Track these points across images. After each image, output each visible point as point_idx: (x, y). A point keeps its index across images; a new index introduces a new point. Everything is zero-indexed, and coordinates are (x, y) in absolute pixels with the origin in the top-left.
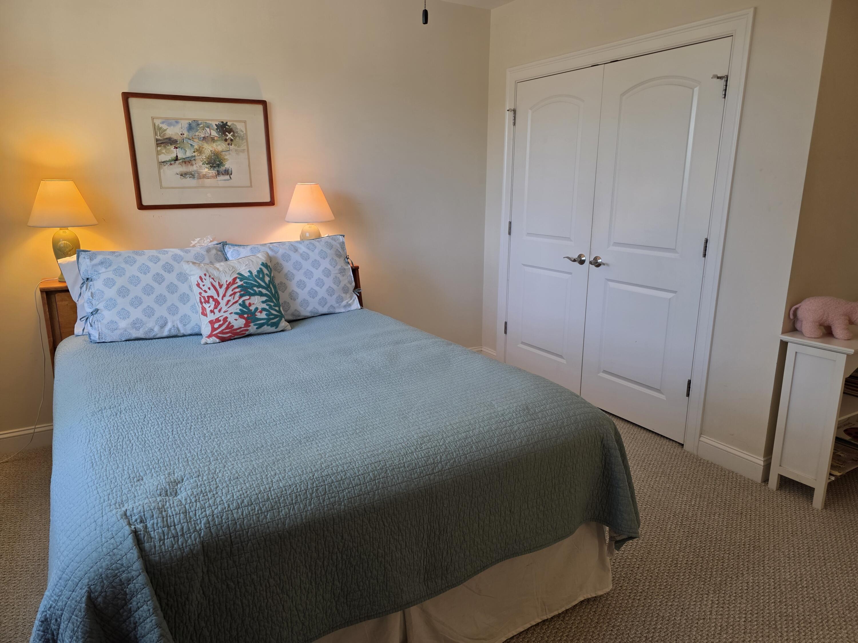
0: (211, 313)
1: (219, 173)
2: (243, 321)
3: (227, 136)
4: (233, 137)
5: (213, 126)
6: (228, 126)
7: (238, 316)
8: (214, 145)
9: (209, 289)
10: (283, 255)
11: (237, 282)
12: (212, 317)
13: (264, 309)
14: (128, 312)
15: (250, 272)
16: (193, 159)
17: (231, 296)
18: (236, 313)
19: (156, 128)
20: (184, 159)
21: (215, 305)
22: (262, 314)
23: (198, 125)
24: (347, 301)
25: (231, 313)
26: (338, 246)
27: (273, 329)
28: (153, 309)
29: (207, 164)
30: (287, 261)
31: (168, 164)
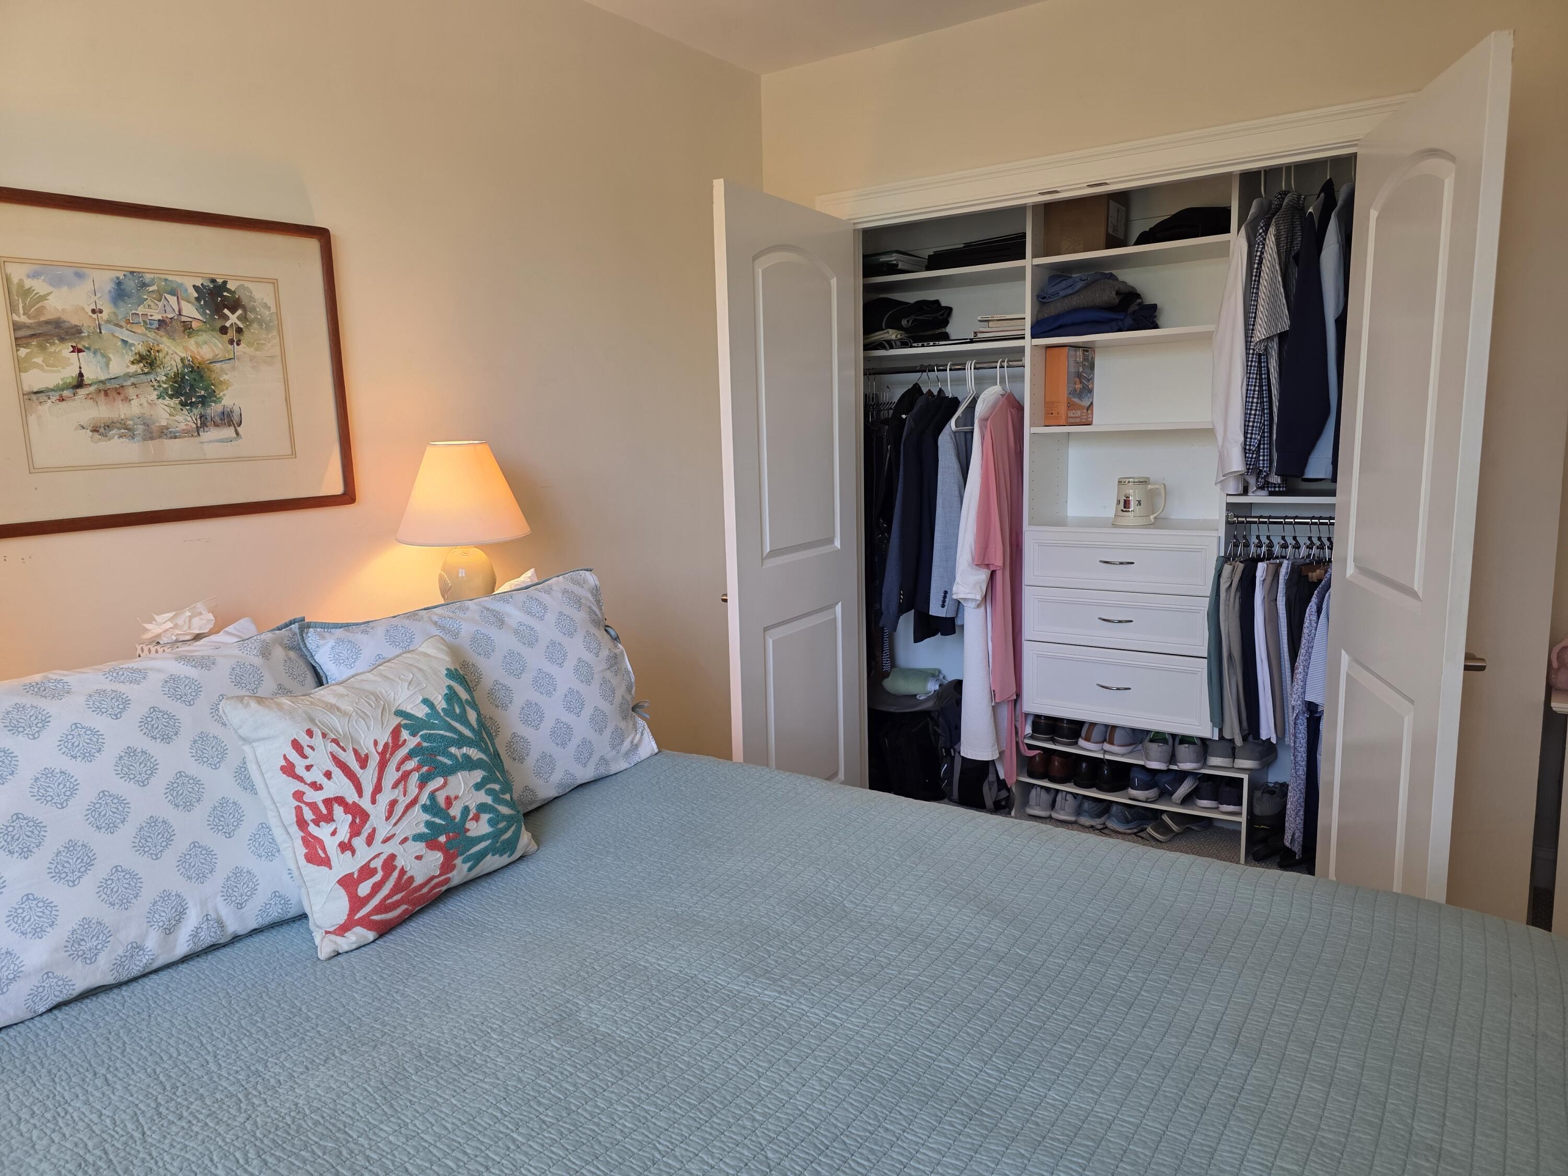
0: (343, 851)
1: (204, 423)
2: (437, 857)
3: (226, 318)
4: (243, 323)
5: (186, 290)
6: (229, 291)
7: (423, 844)
8: (191, 343)
9: (328, 775)
10: (474, 639)
11: (405, 740)
12: (345, 865)
13: (483, 808)
14: (48, 904)
15: (426, 701)
16: (129, 383)
17: (395, 786)
18: (418, 838)
19: (14, 290)
20: (103, 382)
21: (353, 824)
22: (480, 822)
23: (144, 285)
24: (629, 739)
25: (405, 840)
26: (589, 596)
27: (505, 859)
28: (133, 876)
29: (171, 397)
30: (487, 655)
31: (53, 399)
